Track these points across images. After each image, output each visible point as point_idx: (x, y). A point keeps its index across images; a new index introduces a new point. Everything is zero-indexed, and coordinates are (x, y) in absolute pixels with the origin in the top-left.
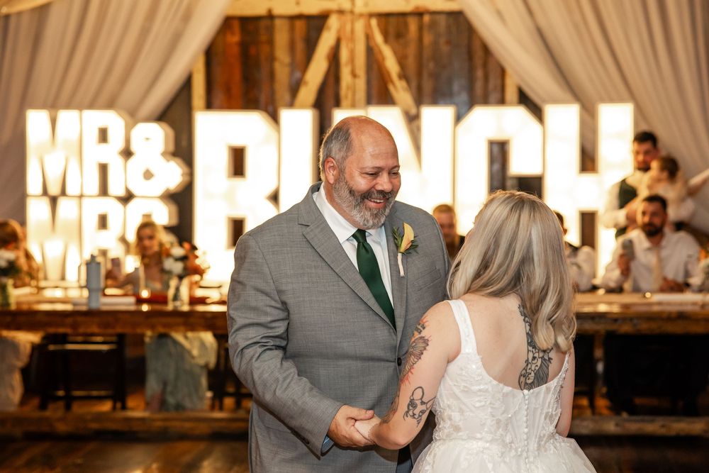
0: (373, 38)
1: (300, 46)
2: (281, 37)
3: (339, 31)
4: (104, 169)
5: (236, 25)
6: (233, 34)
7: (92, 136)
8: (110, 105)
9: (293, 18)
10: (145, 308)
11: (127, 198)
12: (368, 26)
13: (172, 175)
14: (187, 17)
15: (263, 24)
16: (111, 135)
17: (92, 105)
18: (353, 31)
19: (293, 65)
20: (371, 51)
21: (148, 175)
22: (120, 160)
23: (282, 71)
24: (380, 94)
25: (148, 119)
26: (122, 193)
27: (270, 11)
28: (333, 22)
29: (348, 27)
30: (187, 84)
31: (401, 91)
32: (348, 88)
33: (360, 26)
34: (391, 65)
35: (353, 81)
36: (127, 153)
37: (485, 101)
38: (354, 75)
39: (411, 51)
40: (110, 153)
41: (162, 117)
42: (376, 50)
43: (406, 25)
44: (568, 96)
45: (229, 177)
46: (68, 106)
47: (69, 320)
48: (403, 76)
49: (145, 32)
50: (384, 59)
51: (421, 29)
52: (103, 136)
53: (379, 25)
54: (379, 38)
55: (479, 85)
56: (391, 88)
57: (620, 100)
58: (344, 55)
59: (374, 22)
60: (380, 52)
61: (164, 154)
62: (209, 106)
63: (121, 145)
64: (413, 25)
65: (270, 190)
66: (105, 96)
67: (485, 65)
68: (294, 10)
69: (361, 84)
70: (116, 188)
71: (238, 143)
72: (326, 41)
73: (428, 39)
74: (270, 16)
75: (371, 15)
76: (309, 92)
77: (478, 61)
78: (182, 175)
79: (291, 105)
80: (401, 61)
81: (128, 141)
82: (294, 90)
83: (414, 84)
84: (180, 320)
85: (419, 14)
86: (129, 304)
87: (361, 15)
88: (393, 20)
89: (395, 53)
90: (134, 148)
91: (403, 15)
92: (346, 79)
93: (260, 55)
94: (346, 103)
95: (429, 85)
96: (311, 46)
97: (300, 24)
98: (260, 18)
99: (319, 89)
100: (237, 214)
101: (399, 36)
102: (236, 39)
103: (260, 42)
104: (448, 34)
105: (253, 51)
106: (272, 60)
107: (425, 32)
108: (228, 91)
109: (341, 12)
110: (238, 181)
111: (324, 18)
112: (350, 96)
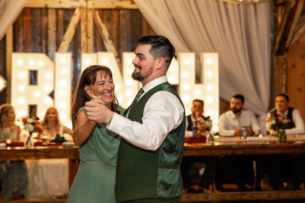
0: (97, 21)
1: (61, 23)
2: (51, 19)
3: (80, 16)
5: (29, 10)
6: (27, 16)
9: (57, 10)
10: (9, 148)
12: (94, 15)
14: (4, 8)
15: (44, 11)
18: (87, 16)
19: (57, 31)
20: (95, 26)
23: (52, 35)
24: (99, 46)
27: (46, 5)
28: (77, 11)
29: (85, 15)
30: (4, 39)
31: (109, 45)
32: (84, 43)
33: (90, 14)
34: (105, 33)
35: (86, 40)
38: (87, 37)
39: (115, 26)
42: (98, 26)
43: (112, 14)
44: (186, 49)
45: (29, 85)
48: (111, 38)
50: (102, 30)
51: (119, 16)
53: (99, 14)
54: (99, 20)
56: (105, 43)
58: (83, 28)
59: (97, 13)
60: (100, 27)
62: (15, 50)
64: (115, 13)
65: (50, 90)
68: (59, 6)
69: (91, 41)
71: (33, 68)
72: (74, 20)
73: (122, 21)
74: (47, 9)
75: (96, 9)
76: (65, 44)
78: (4, 84)
79: (57, 51)
80: (110, 31)
82: (58, 45)
83: (116, 41)
84: (32, 153)
85: (118, 9)
86: (3, 147)
87: (91, 9)
88: (106, 12)
89: (107, 27)
91: (111, 10)
92: (83, 39)
93: (41, 26)
94: (83, 50)
95: (123, 43)
96: (66, 23)
97: (61, 13)
98: (41, 9)
99: (70, 44)
100: (33, 103)
101: (109, 19)
102: (29, 18)
103: (41, 20)
104: (131, 20)
105: (38, 25)
106: (47, 29)
107: (121, 18)
108: (24, 43)
109: (81, 8)
110: (33, 87)
111: (73, 10)
112: (85, 47)
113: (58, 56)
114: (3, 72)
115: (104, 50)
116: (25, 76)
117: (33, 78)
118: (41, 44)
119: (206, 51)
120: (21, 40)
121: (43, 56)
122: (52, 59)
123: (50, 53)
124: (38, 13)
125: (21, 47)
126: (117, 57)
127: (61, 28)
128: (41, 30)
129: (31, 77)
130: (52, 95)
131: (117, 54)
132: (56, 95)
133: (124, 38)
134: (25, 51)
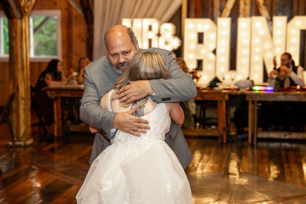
4: (150, 41)
7: (146, 27)
8: (151, 17)
13: (175, 43)
16: (153, 28)
17: (145, 17)
21: (167, 43)
22: (156, 37)
23: (217, 3)
25: (165, 22)
30: (180, 9)
31: (264, 10)
32: (243, 10)
35: (245, 6)
36: (159, 35)
37: (298, 14)
38: (245, 4)
40: (152, 35)
41: (170, 21)
45: (197, 44)
46: (136, 17)
48: (265, 4)
52: (150, 28)
55: (295, 8)
56: (260, 9)
61: (173, 35)
62: (188, 17)
63: (157, 32)
65: (213, 48)
66: (150, 13)
69: (248, 8)
71: (201, 31)
76: (227, 11)
78: (180, 43)
79: (220, 16)
81: (159, 31)
82: (221, 11)
83: (269, 7)
90: (161, 33)
92: (242, 6)
94: (241, 15)
95: (275, 8)
99: (231, 10)
100: (200, 58)
108: (196, 11)
110: (200, 45)
112: (243, 12)
113: (220, 21)
114: (179, 34)
115: (259, 14)
116: (195, 37)
117: (201, 38)
118: (208, 10)
120: (193, 8)
121: (209, 21)
122: (216, 24)
123: (214, 18)
125: (193, 13)
126: (268, 20)
129: (199, 37)
130: (214, 52)
131: (269, 18)
132: (218, 52)
133: (276, 4)
134: (197, 16)
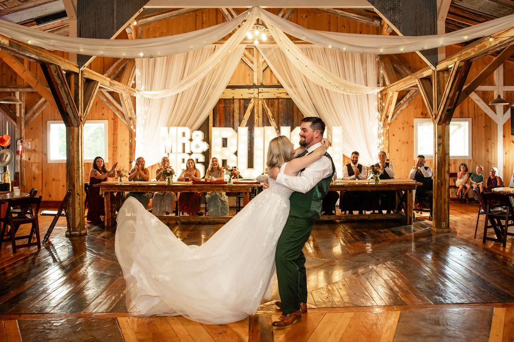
1: (242, 108)
2: (236, 105)
3: (254, 104)
4: (184, 145)
5: (223, 100)
7: (180, 134)
8: (184, 125)
9: (240, 100)
11: (191, 154)
12: (263, 102)
13: (205, 146)
14: (208, 99)
15: (232, 101)
16: (186, 134)
17: (178, 126)
18: (258, 104)
19: (239, 113)
20: (263, 110)
21: (197, 146)
22: (189, 142)
23: (237, 116)
24: (266, 123)
25: (195, 130)
26: (190, 153)
27: (233, 97)
28: (252, 100)
29: (257, 102)
30: (208, 118)
31: (273, 122)
32: (257, 121)
33: (260, 102)
34: (270, 114)
35: (258, 119)
36: (191, 140)
38: (259, 117)
39: (276, 109)
40: (186, 140)
41: (199, 129)
42: (265, 110)
43: (274, 102)
45: (222, 147)
47: (189, 189)
48: (273, 117)
49: (195, 104)
50: (268, 112)
51: (279, 103)
52: (184, 134)
53: (266, 102)
54: (266, 106)
55: (295, 120)
56: (270, 121)
57: (338, 125)
58: (256, 110)
60: (267, 110)
61: (202, 140)
62: (214, 126)
63: (189, 138)
64: (276, 101)
65: (235, 151)
66: (183, 123)
67: (298, 114)
68: (241, 97)
69: (261, 119)
70: (187, 151)
71: (225, 137)
72: (250, 106)
73: (281, 106)
74: (233, 99)
75: (264, 99)
76: (245, 122)
77: (295, 114)
78: (208, 147)
79: (240, 126)
80: (273, 113)
81: (191, 136)
82: (240, 122)
83: (276, 119)
84: (222, 188)
85: (278, 99)
87: (261, 99)
88: (270, 101)
89: (271, 110)
90: (193, 138)
91: (274, 99)
92: (256, 118)
93: (230, 110)
94: (256, 125)
95: (281, 120)
96: (245, 108)
97: (242, 101)
98: (230, 99)
99: (248, 121)
100: (224, 158)
101: (272, 105)
102: (223, 105)
103: (230, 107)
104: (287, 105)
105: (228, 109)
106: (234, 112)
107: (280, 104)
108: (220, 121)
109: (255, 98)
110: (225, 149)
111: (250, 99)
112: (257, 123)
113: (240, 129)
114: (207, 139)
115: (269, 125)
116: (220, 142)
117: (225, 143)
118: (230, 121)
119: (335, 126)
120: (218, 119)
121: (231, 129)
122: (237, 131)
123: (235, 127)
124: (228, 102)
125: (218, 123)
126: (276, 130)
127: (242, 111)
128: (230, 113)
129: (223, 142)
130: (236, 154)
131: (277, 128)
132: (239, 153)
133: (281, 117)
134: (220, 126)
